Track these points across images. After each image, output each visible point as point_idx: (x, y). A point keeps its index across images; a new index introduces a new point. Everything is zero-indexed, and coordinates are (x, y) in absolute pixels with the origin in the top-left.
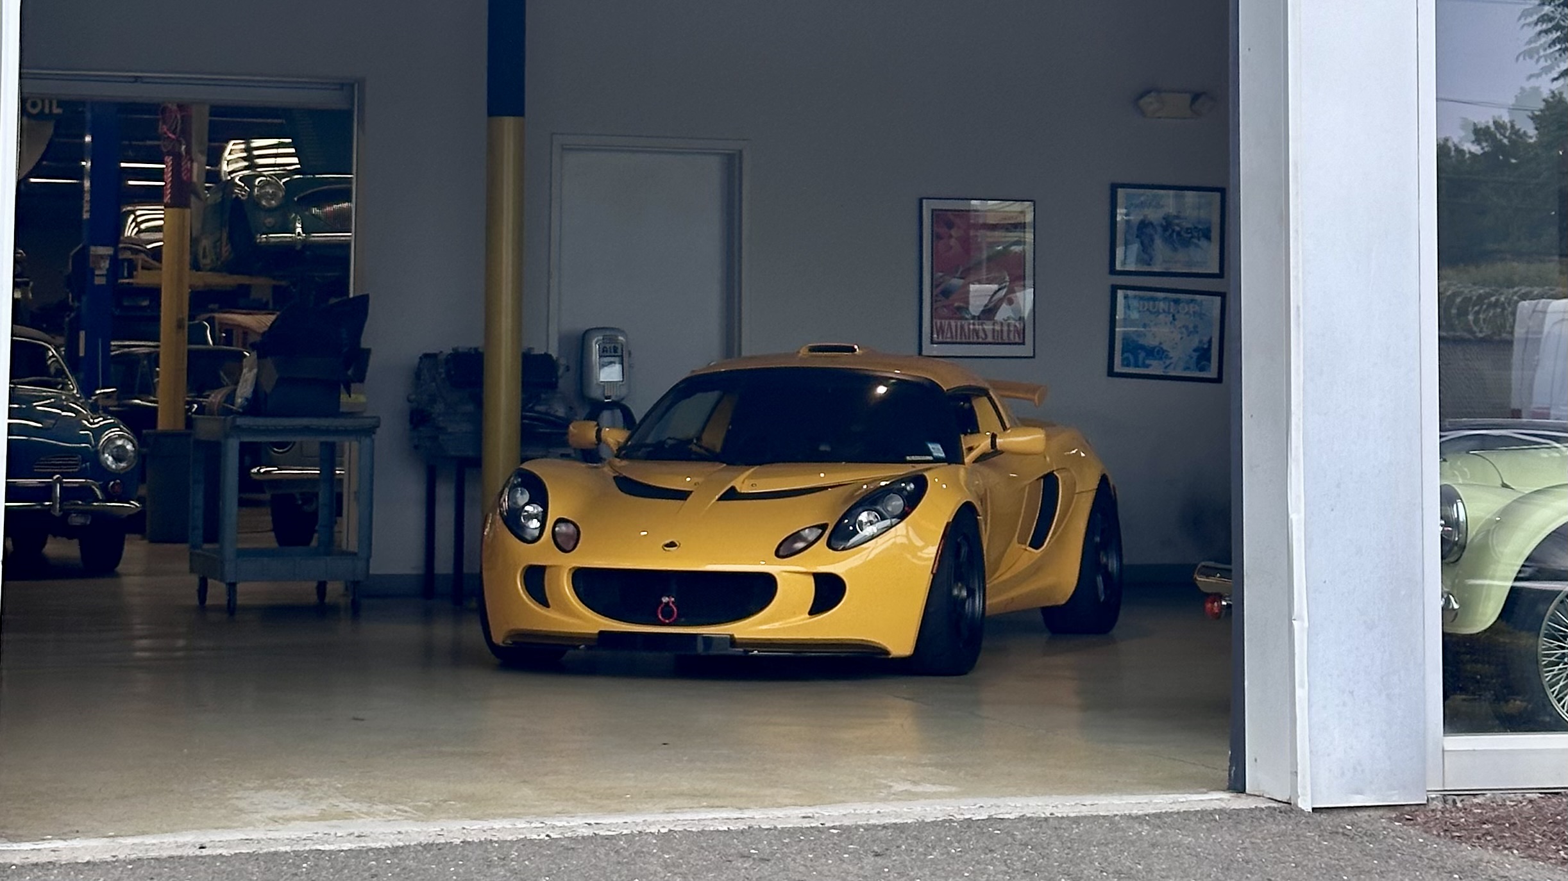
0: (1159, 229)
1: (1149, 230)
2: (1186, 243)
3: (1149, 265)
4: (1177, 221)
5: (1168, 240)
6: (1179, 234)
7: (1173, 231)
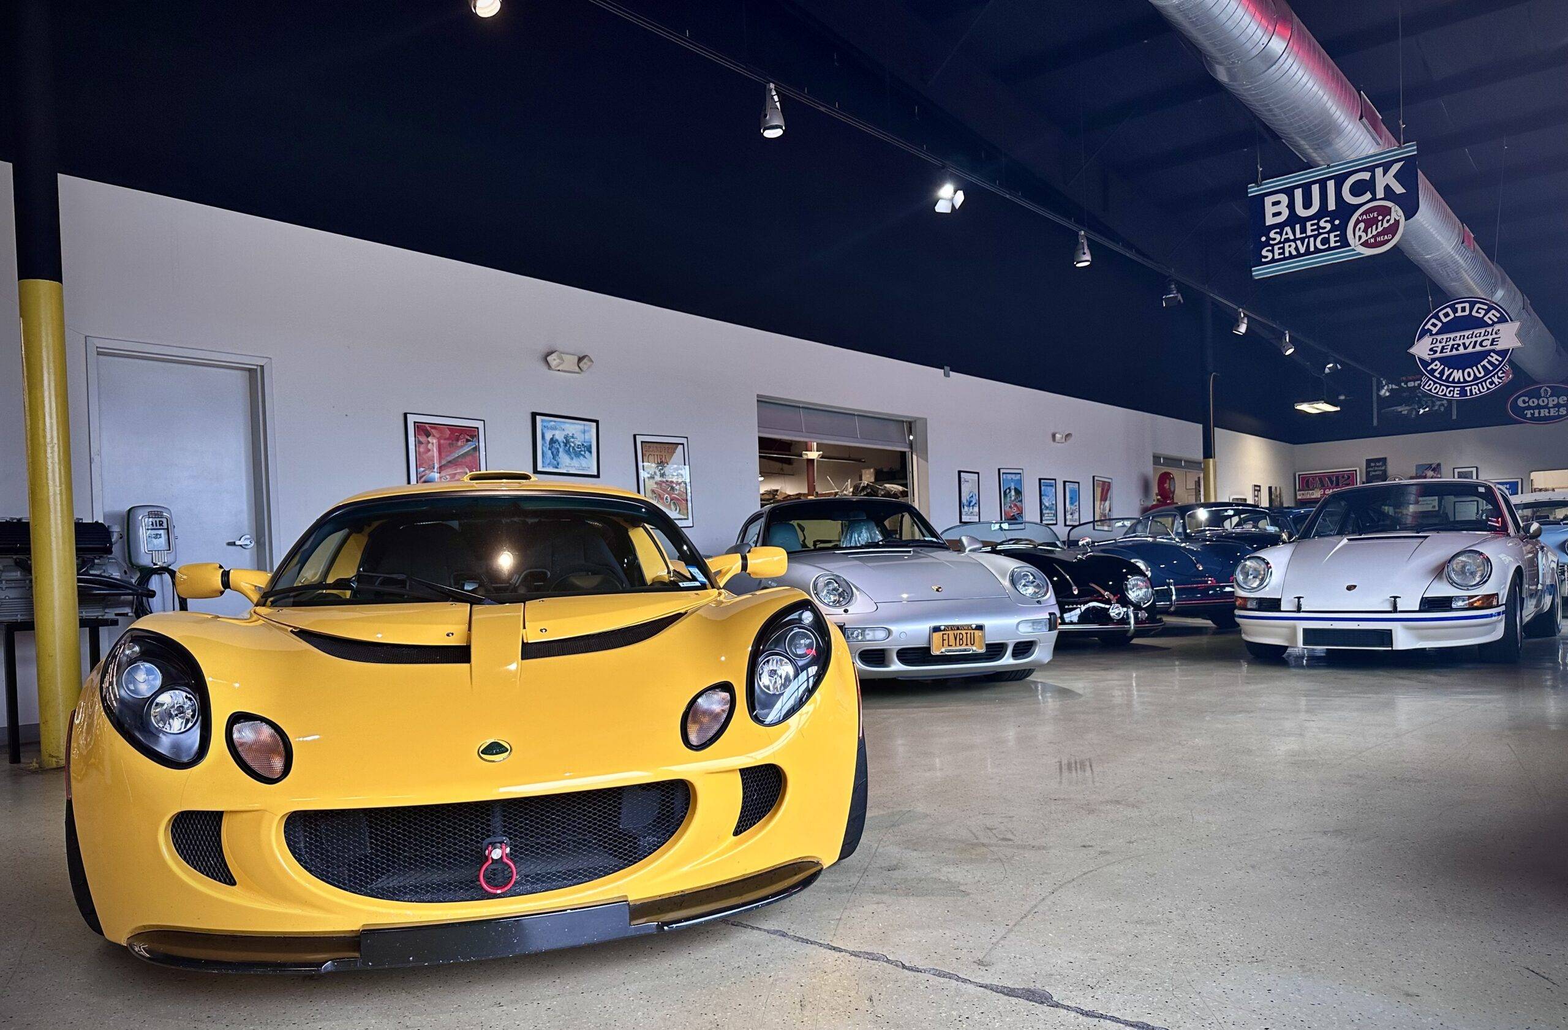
0: (562, 444)
1: (556, 445)
2: (578, 455)
3: (557, 468)
4: (572, 440)
5: (568, 452)
6: (573, 448)
7: (570, 446)
